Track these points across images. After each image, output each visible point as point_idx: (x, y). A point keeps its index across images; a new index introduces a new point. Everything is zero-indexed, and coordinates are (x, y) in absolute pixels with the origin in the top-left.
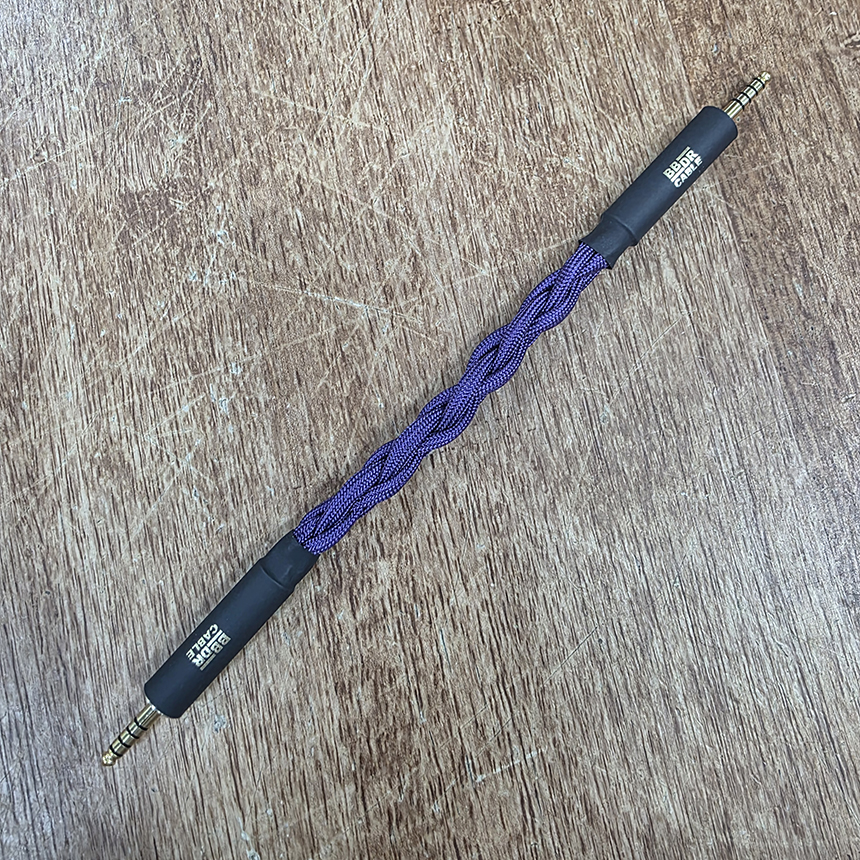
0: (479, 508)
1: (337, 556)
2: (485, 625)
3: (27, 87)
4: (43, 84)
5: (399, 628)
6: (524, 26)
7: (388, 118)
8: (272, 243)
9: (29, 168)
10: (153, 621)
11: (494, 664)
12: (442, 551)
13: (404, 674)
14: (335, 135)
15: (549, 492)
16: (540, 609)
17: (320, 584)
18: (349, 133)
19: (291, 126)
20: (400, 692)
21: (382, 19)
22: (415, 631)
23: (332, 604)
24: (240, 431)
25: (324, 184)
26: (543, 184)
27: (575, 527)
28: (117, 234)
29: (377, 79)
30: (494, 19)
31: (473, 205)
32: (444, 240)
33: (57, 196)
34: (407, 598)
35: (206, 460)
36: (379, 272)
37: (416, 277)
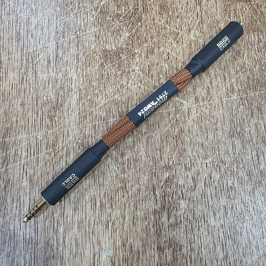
0: (223, 187)
1: (165, 195)
2: (221, 234)
3: (76, 10)
4: (82, 9)
5: (186, 229)
6: (259, 13)
7: (204, 37)
8: (155, 75)
9: (72, 37)
10: (90, 208)
11: (223, 251)
12: (207, 201)
13: (186, 248)
14: (183, 41)
15: (252, 186)
16: (244, 232)
17: (156, 205)
18: (189, 41)
19: (168, 35)
20: (183, 255)
21: (206, 3)
22: (192, 231)
23: (160, 214)
24: (134, 141)
25: (177, 57)
26: (261, 69)
27: (262, 202)
28: (100, 64)
29: (202, 24)
30: (248, 9)
31: (233, 72)
32: (220, 83)
33: (80, 47)
34: (191, 217)
35: (119, 150)
36: (194, 91)
37: (208, 95)
